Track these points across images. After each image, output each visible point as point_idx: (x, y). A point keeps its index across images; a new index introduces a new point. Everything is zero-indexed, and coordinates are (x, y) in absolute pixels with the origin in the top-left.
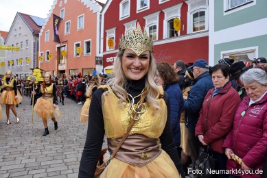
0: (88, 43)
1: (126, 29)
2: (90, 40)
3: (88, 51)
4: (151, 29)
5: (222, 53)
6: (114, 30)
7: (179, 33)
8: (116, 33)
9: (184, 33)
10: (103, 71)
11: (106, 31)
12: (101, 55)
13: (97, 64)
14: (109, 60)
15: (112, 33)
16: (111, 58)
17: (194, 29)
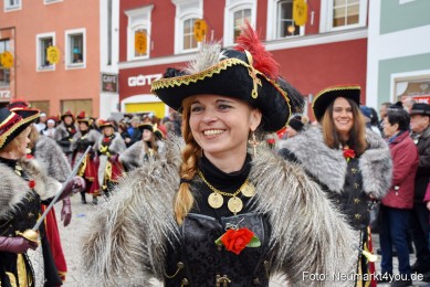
0: (77, 39)
1: (178, 13)
2: (82, 30)
3: (78, 57)
4: (238, 14)
5: (394, 76)
6: (148, 11)
7: (302, 29)
8: (153, 20)
9: (313, 29)
10: (119, 108)
11: (126, 13)
12: (115, 69)
13: (105, 90)
14: (134, 82)
15: (142, 20)
16: (141, 77)
17: (336, 23)
